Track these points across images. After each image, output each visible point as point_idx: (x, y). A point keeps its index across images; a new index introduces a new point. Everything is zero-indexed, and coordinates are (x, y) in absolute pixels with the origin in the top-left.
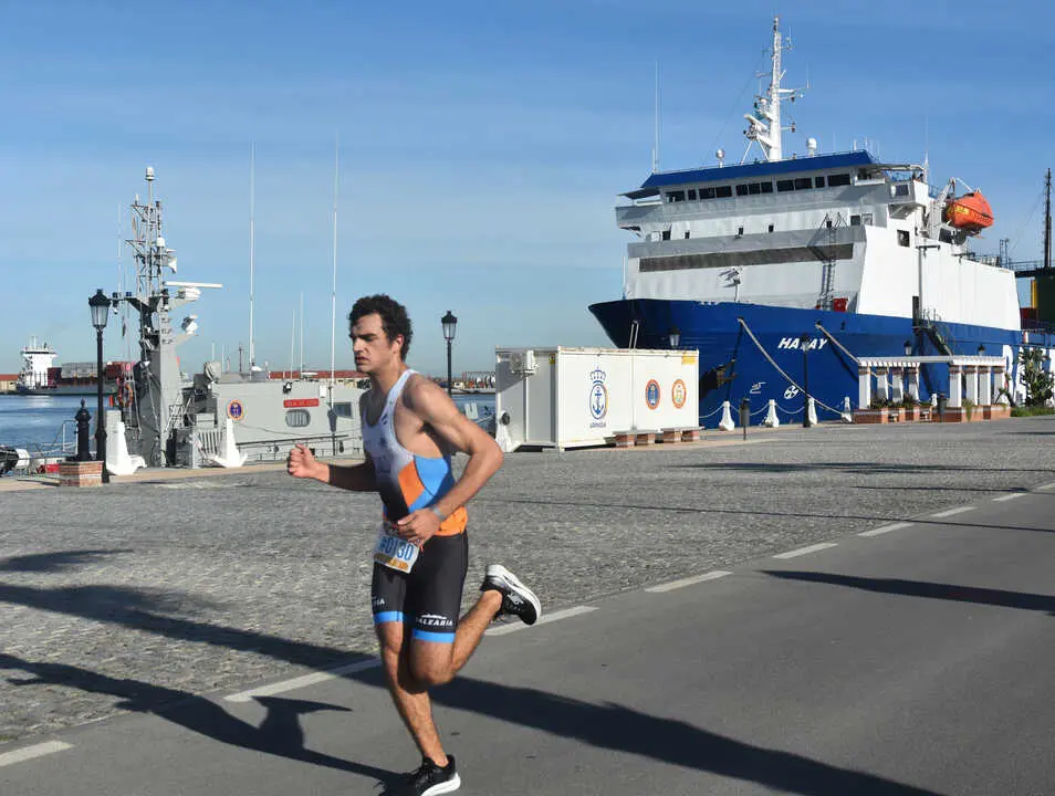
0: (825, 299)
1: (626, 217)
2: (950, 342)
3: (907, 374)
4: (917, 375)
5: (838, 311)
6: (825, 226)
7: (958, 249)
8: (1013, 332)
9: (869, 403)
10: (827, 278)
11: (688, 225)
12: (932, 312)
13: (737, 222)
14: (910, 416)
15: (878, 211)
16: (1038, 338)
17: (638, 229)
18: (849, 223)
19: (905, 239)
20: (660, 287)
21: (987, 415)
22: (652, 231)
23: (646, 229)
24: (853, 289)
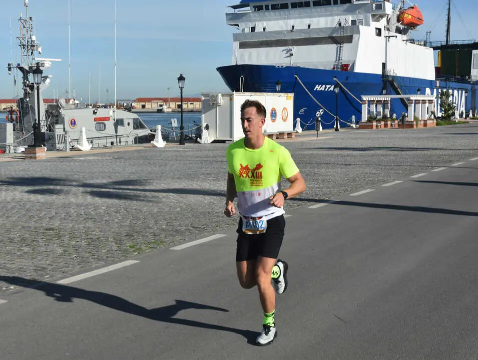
0: (338, 65)
1: (230, 19)
2: (401, 87)
3: (384, 104)
4: (389, 104)
5: (345, 70)
6: (338, 26)
7: (405, 37)
8: (431, 81)
9: (366, 119)
10: (339, 53)
11: (265, 24)
12: (392, 71)
13: (291, 22)
14: (386, 125)
15: (366, 18)
16: (444, 84)
17: (238, 25)
18: (350, 24)
19: (379, 32)
20: (250, 58)
21: (425, 125)
22: (245, 27)
23: (242, 25)
24: (352, 59)
